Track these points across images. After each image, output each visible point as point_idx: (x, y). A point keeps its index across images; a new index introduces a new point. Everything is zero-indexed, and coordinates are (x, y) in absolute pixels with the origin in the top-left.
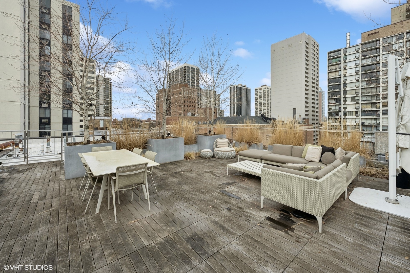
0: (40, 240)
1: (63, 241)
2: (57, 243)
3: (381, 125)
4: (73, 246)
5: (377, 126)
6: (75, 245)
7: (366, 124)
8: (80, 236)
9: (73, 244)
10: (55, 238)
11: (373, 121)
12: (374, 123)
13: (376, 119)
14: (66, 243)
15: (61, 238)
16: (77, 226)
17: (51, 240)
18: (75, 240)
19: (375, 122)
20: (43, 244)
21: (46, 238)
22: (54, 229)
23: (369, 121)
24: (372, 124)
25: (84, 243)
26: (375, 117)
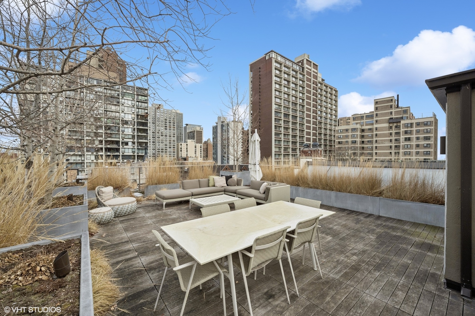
0: (379, 286)
1: (363, 271)
2: (369, 274)
3: (86, 161)
4: (361, 264)
5: (81, 163)
6: (360, 263)
7: (71, 161)
8: (351, 265)
9: (360, 265)
10: (367, 279)
11: (78, 158)
12: (79, 160)
13: (80, 156)
14: (363, 268)
15: (363, 275)
16: (343, 273)
17: (371, 279)
18: (356, 266)
19: (80, 158)
20: (378, 280)
21: (373, 284)
22: (361, 287)
23: (74, 158)
24: (77, 161)
25: (354, 260)
26: (80, 153)
